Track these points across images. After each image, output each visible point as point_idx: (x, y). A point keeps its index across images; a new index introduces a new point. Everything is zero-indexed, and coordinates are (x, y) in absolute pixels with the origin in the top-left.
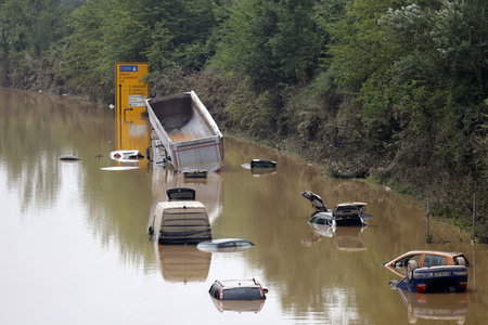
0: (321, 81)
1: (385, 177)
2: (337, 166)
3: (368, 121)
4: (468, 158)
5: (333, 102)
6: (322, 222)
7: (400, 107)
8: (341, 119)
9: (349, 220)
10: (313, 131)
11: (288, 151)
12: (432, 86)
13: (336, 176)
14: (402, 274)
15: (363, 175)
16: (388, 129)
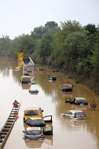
0: (51, 56)
1: (61, 72)
2: (54, 70)
3: (59, 62)
4: (75, 69)
5: (53, 59)
6: (50, 79)
7: (64, 60)
8: (55, 62)
9: (54, 79)
10: (50, 64)
11: (46, 67)
12: (69, 56)
13: (53, 72)
14: (62, 88)
15: (58, 71)
16: (62, 64)
